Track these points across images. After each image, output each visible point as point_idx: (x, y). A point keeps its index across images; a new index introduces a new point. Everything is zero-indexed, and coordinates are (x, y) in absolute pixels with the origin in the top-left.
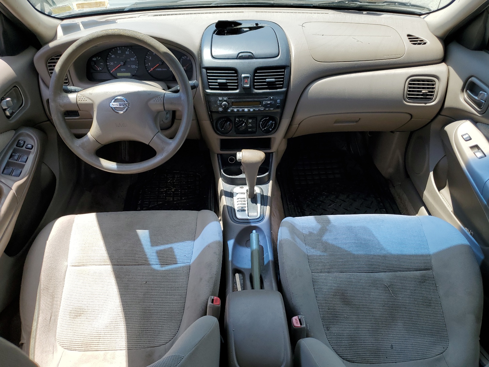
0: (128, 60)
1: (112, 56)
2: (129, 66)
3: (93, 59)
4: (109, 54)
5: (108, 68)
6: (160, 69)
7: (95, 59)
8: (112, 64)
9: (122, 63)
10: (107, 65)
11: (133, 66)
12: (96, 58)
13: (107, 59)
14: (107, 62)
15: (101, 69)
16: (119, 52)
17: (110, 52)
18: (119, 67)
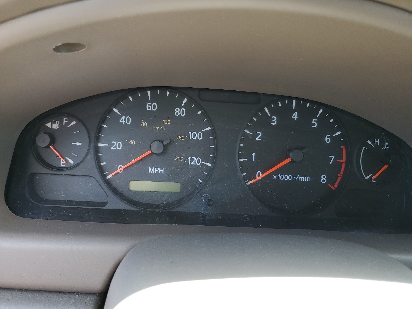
0: (179, 138)
1: (123, 120)
2: (179, 159)
3: (49, 125)
4: (110, 111)
5: (98, 160)
6: (288, 177)
7: (55, 126)
8: (117, 145)
9: (156, 148)
10: (97, 150)
11: (195, 161)
12: (61, 122)
13: (100, 129)
14: (98, 139)
15: (71, 162)
16: (151, 107)
17: (116, 104)
18: (140, 161)
